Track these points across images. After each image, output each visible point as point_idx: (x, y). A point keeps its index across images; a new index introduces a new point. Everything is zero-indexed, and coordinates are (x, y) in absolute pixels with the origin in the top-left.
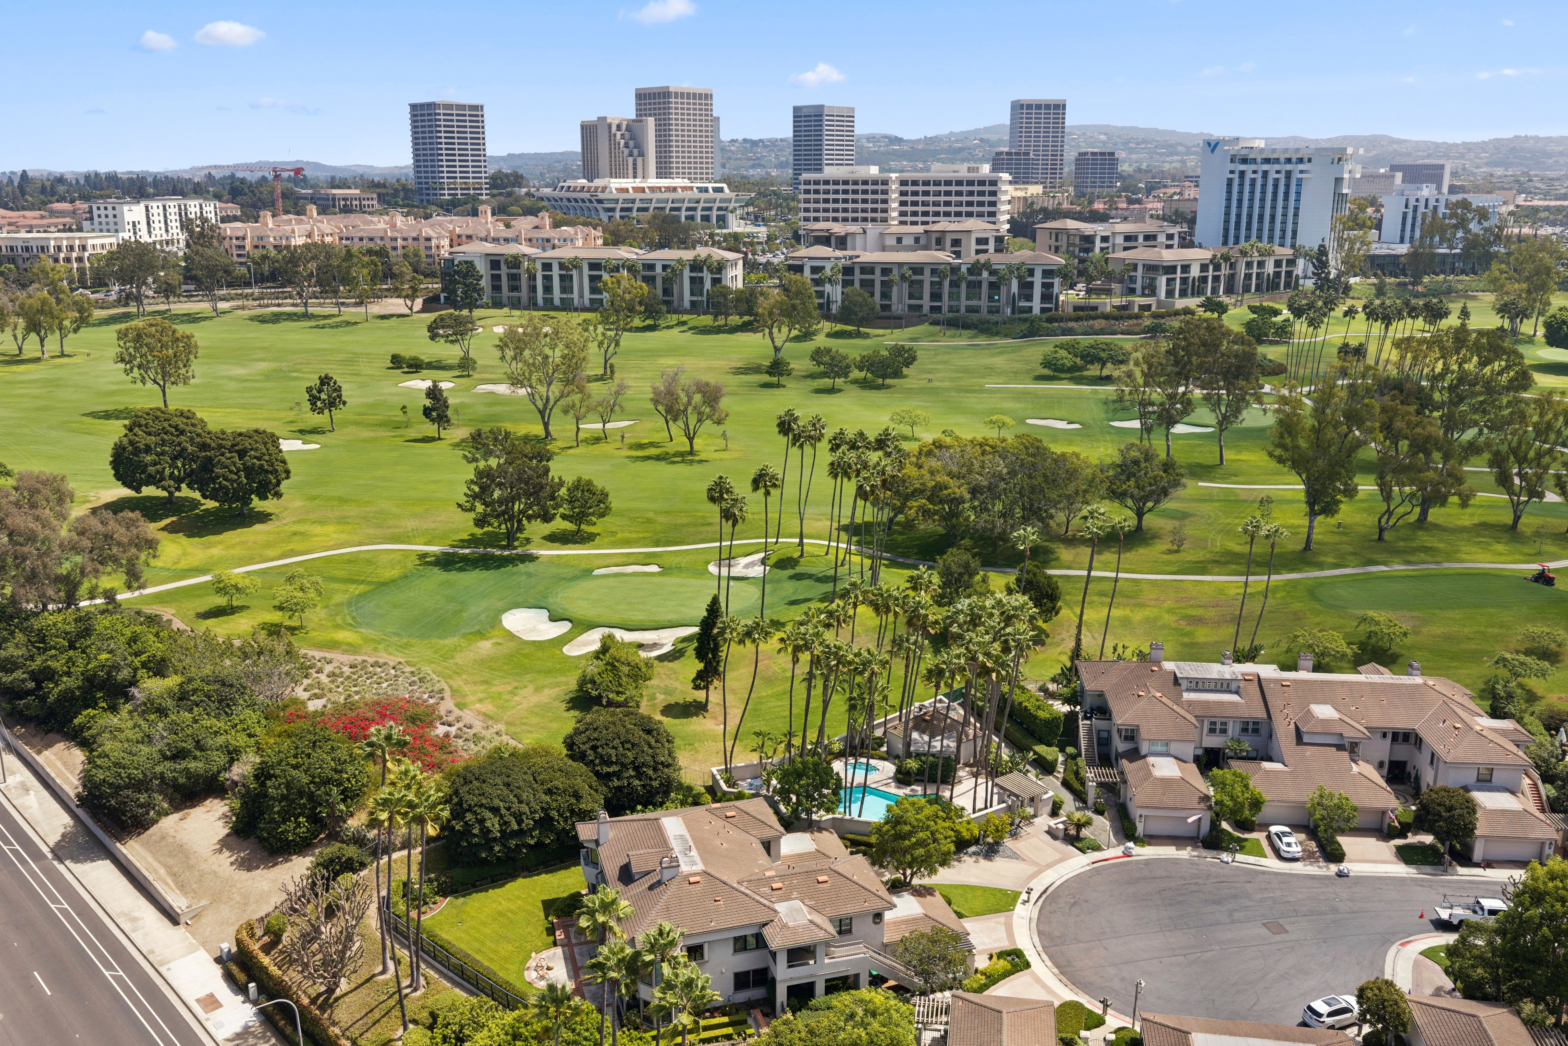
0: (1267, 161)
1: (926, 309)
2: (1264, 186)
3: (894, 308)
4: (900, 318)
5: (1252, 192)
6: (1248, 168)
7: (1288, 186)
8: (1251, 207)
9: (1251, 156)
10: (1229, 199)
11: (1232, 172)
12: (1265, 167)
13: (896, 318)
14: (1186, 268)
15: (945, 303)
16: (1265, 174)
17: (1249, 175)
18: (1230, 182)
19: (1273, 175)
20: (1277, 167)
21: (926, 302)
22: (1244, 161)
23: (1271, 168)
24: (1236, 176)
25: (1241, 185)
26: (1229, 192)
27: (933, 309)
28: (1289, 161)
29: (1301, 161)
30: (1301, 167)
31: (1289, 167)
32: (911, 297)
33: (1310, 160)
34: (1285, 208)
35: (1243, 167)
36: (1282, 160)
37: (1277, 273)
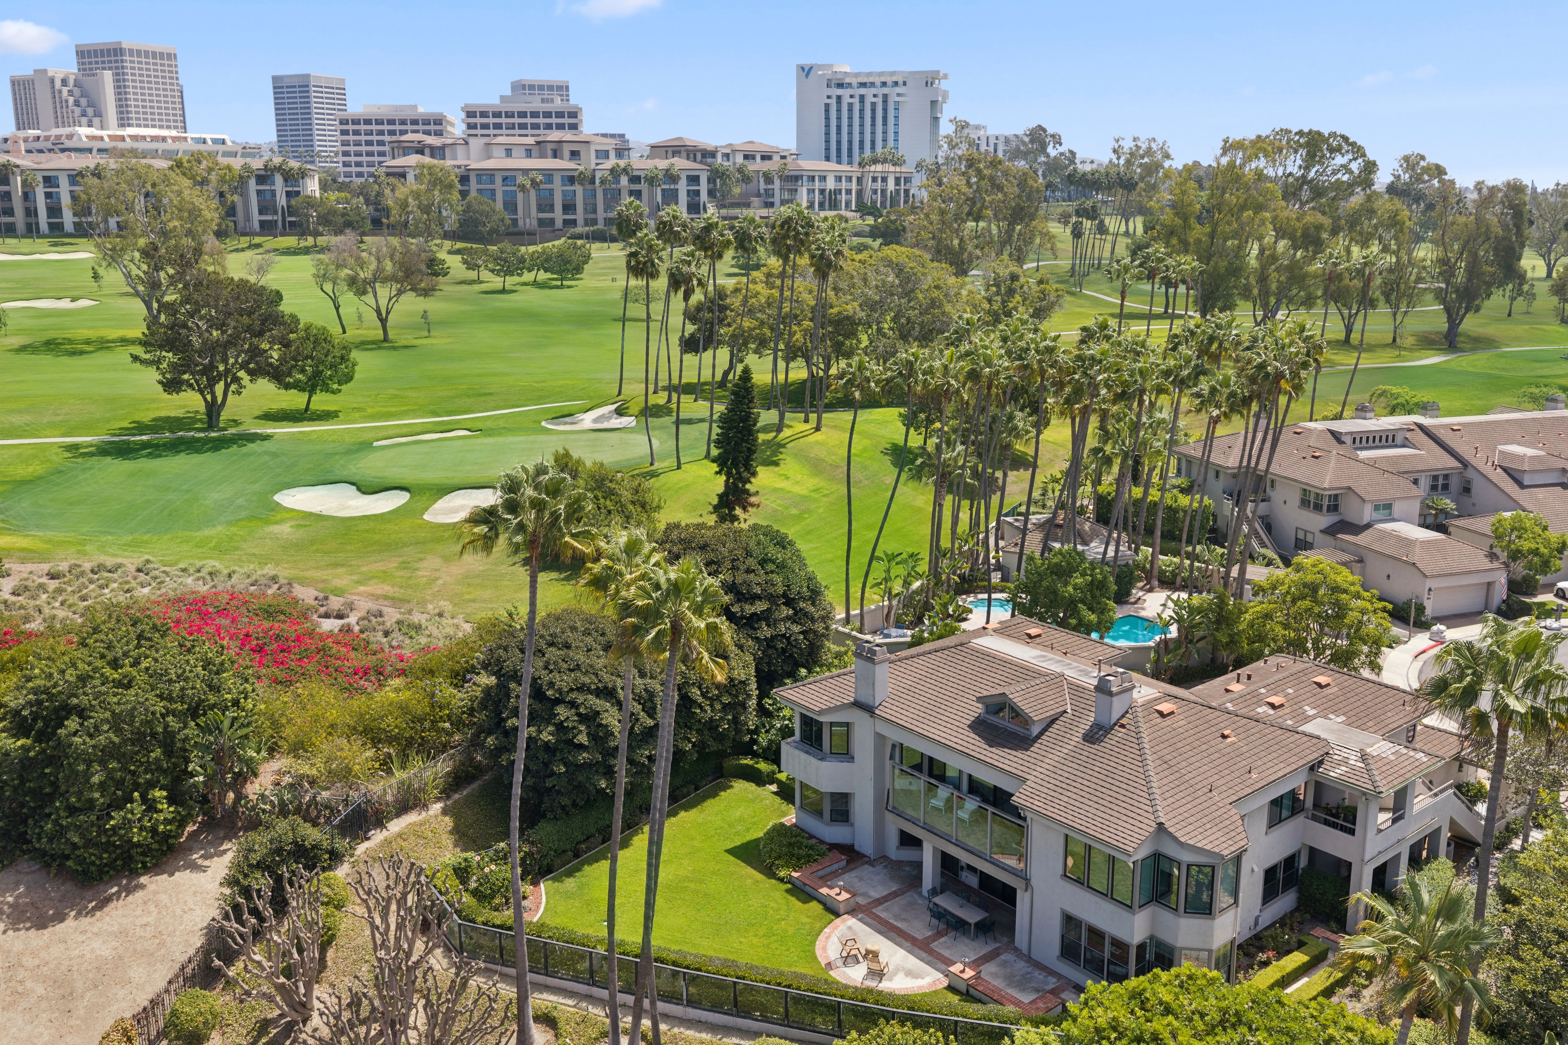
0: (863, 85)
1: (559, 224)
2: (862, 111)
3: (521, 223)
4: (531, 233)
5: (850, 118)
6: (845, 93)
7: (885, 110)
8: (850, 133)
9: (847, 80)
10: (827, 126)
11: (829, 97)
12: (862, 91)
14: (823, 179)
15: (579, 215)
16: (862, 98)
17: (846, 100)
18: (827, 107)
19: (869, 99)
20: (873, 91)
21: (558, 215)
22: (840, 85)
23: (868, 92)
24: (833, 102)
25: (839, 110)
26: (827, 118)
27: (566, 222)
28: (884, 84)
29: (896, 84)
30: (898, 90)
31: (885, 90)
32: (540, 209)
33: (905, 84)
34: (885, 132)
35: (840, 92)
36: (878, 83)
37: (898, 192)
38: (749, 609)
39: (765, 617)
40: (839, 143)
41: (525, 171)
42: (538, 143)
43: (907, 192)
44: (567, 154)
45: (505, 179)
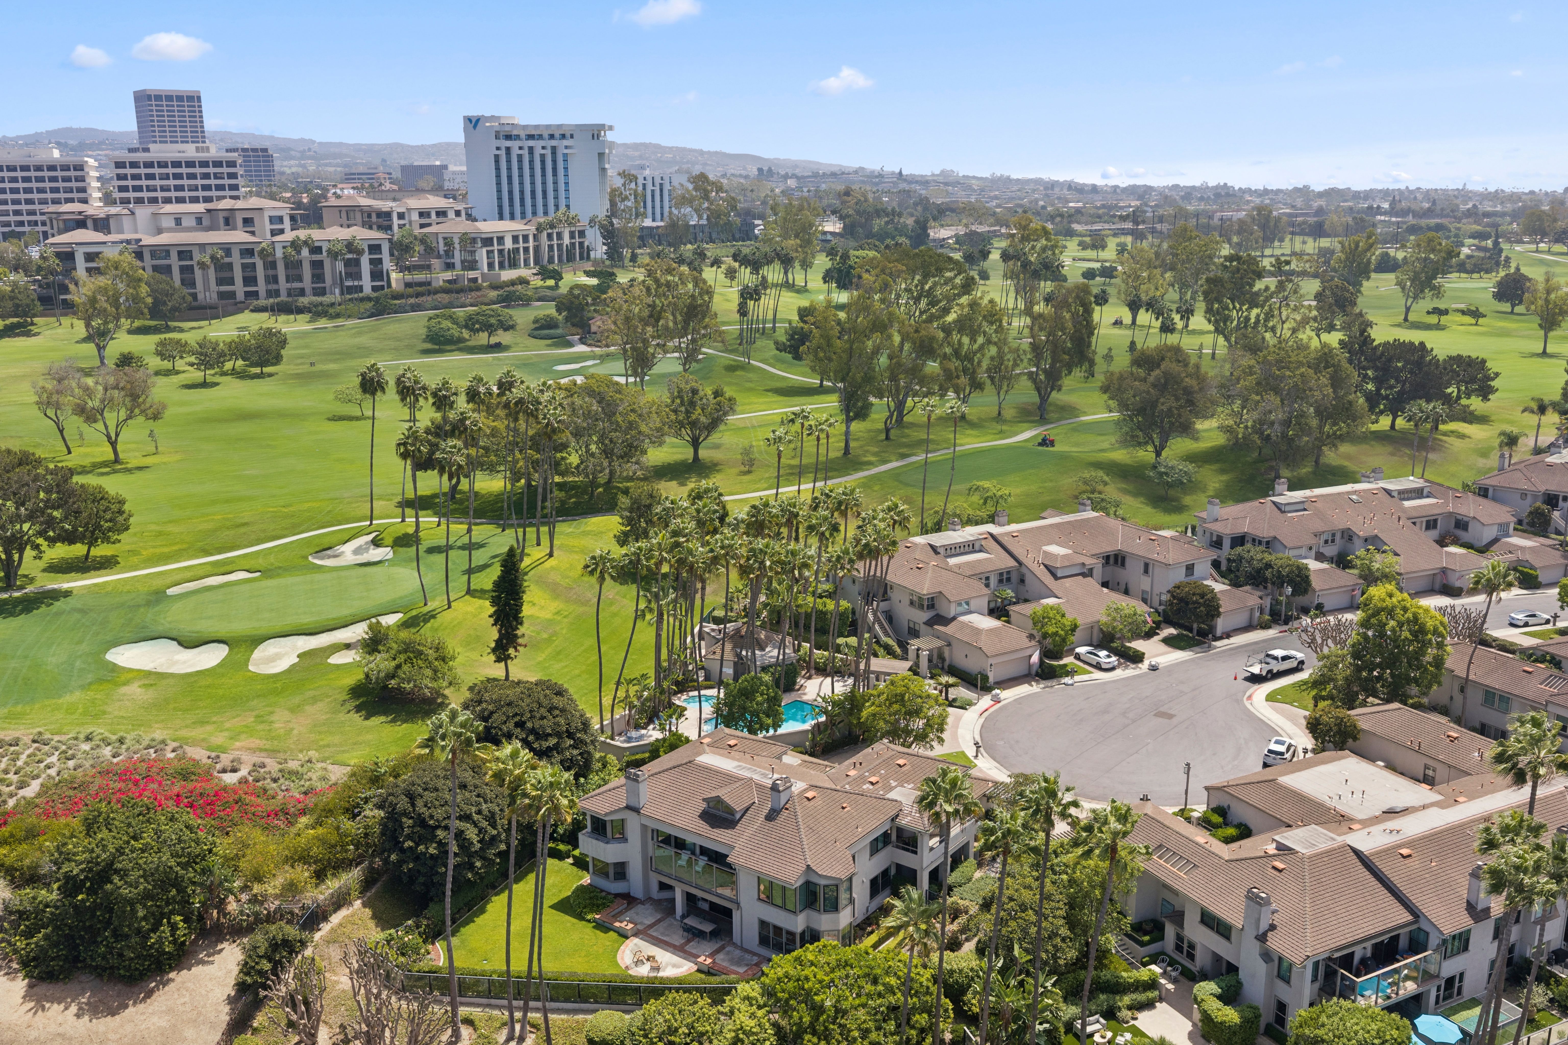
0: (531, 137)
1: (240, 296)
2: (531, 162)
3: (200, 296)
4: (212, 307)
5: (520, 169)
6: (514, 145)
7: (554, 161)
8: (521, 183)
9: (515, 132)
10: (498, 176)
11: (498, 148)
12: (531, 143)
13: (204, 308)
14: (501, 240)
15: (261, 287)
16: (531, 150)
17: (515, 152)
18: (497, 158)
19: (538, 151)
20: (542, 143)
21: (239, 288)
22: (508, 137)
23: (537, 144)
24: (503, 153)
25: (509, 161)
26: (498, 169)
27: (248, 294)
28: (552, 137)
29: (563, 136)
30: (565, 142)
31: (553, 143)
32: (220, 282)
33: (572, 136)
34: (555, 183)
35: (508, 143)
36: (546, 136)
37: (573, 244)
38: (545, 744)
39: (556, 747)
40: (511, 193)
41: (202, 246)
42: (209, 211)
43: (581, 244)
44: (240, 222)
45: (180, 253)
